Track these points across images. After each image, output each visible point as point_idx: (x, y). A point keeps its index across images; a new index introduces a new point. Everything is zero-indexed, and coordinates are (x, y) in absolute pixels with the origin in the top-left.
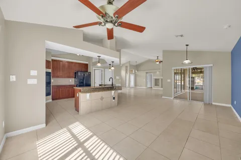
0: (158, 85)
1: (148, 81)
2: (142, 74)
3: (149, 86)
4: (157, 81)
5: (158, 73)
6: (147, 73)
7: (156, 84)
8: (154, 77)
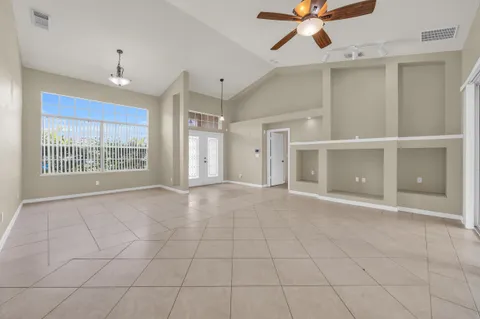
0: (314, 180)
1: (274, 158)
2: (248, 130)
3: (276, 178)
4: (305, 158)
5: (311, 123)
6: (267, 127)
7: (305, 176)
8: (295, 144)
